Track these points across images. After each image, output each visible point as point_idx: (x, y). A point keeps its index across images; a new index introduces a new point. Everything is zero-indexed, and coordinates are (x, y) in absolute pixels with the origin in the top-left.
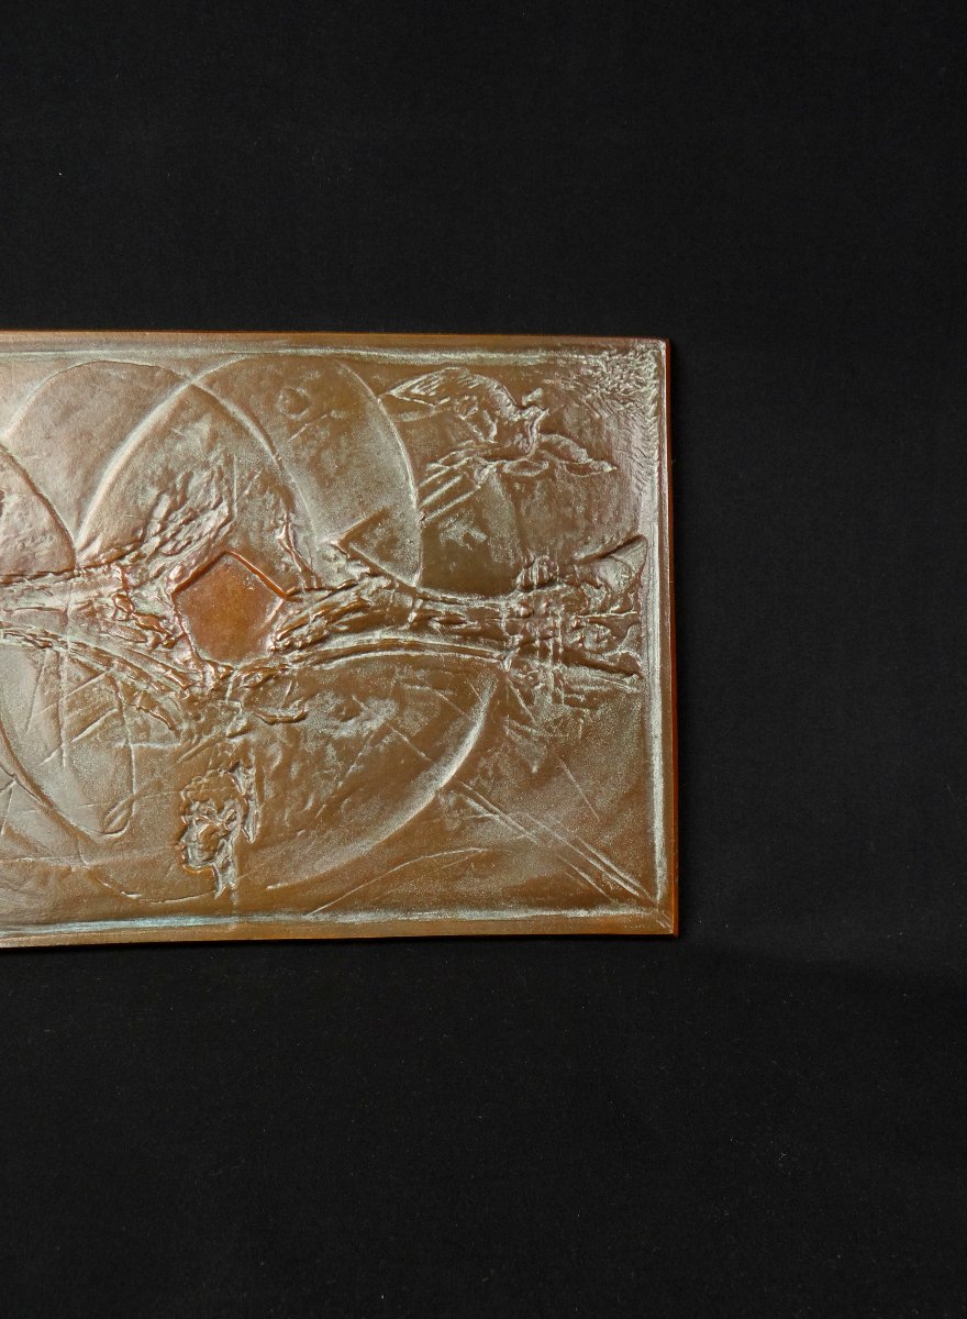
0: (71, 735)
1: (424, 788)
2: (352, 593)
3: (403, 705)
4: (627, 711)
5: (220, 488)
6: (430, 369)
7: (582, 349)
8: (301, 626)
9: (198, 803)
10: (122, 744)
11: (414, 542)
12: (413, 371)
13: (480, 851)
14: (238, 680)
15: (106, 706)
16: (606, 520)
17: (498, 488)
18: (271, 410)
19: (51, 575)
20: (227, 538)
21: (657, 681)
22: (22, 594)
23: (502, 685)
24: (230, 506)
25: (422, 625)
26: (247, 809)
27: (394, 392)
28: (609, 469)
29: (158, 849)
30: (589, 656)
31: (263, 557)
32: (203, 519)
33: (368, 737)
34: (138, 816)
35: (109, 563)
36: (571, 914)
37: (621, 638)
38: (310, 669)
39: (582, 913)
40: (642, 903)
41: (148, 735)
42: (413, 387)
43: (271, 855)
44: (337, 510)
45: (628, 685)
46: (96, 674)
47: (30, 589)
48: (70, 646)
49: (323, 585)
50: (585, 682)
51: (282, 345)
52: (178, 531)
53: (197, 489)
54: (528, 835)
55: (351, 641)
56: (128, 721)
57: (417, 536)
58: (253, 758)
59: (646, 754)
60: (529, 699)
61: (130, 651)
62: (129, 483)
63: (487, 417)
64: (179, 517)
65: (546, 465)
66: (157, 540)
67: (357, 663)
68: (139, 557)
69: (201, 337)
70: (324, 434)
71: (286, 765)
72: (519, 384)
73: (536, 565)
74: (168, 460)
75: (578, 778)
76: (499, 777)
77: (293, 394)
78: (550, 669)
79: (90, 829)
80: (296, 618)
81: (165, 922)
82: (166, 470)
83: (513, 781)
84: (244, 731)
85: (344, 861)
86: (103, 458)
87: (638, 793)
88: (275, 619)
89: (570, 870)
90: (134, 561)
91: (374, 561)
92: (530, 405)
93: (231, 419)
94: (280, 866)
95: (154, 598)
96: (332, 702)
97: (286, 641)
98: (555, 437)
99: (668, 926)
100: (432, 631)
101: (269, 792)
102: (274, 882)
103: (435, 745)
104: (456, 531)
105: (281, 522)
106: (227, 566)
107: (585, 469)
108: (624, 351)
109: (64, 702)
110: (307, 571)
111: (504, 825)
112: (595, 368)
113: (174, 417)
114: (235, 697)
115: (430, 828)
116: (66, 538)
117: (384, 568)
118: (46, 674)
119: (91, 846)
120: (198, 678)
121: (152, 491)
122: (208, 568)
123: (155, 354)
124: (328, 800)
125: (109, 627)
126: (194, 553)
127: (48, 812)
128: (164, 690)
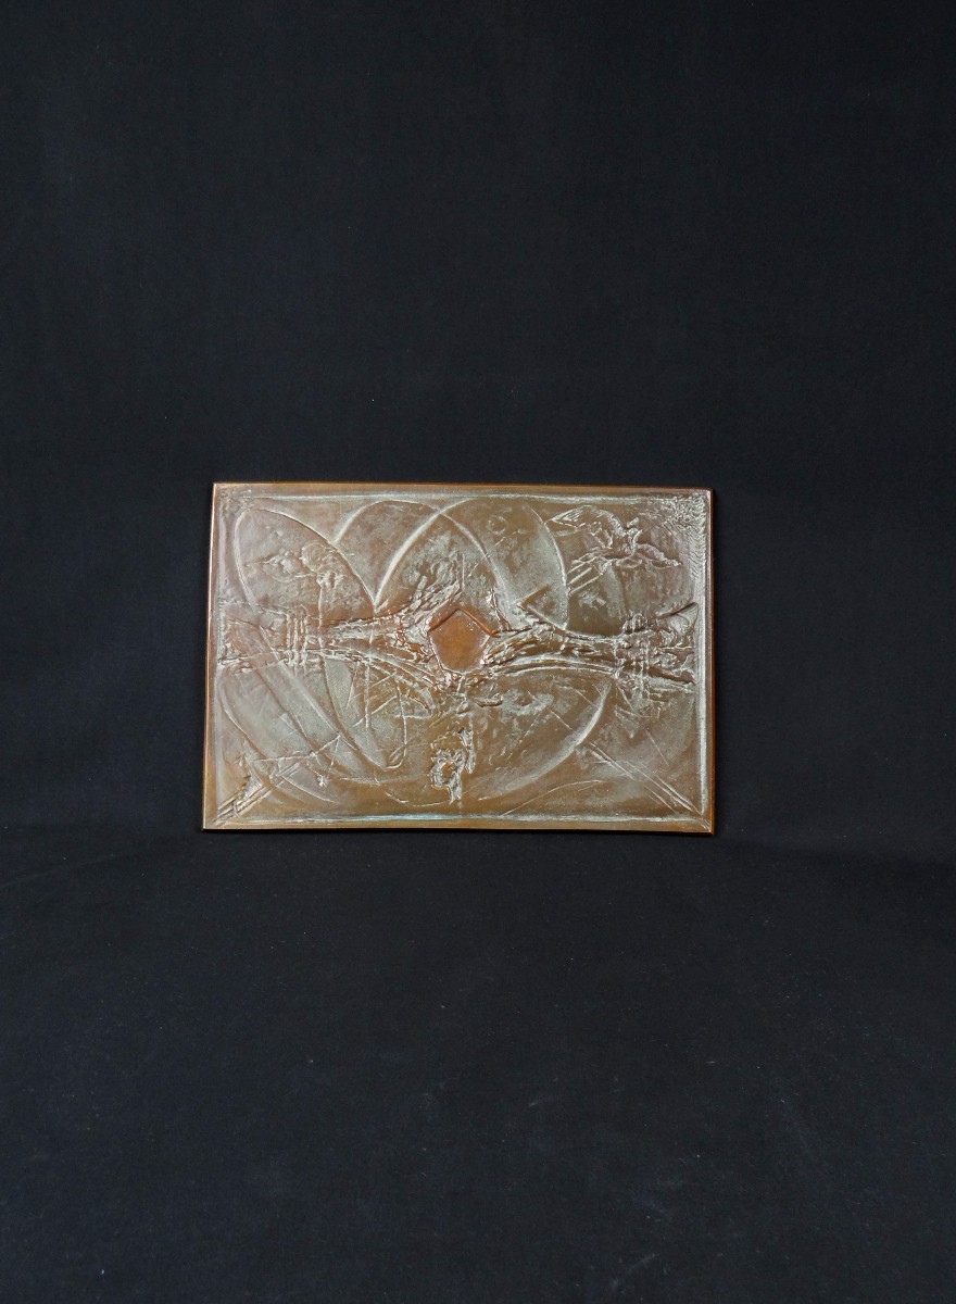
0: (370, 710)
1: (569, 745)
2: (528, 633)
3: (556, 699)
4: (686, 704)
5: (455, 573)
6: (575, 506)
7: (661, 495)
8: (500, 652)
9: (440, 750)
10: (398, 716)
11: (564, 605)
12: (565, 507)
13: (600, 782)
14: (464, 681)
15: (391, 694)
16: (675, 593)
17: (611, 572)
18: (484, 528)
19: (360, 620)
20: (458, 601)
21: (704, 686)
22: (344, 631)
23: (614, 687)
24: (460, 582)
25: (568, 652)
26: (468, 754)
27: (554, 519)
28: (677, 564)
29: (416, 775)
30: (664, 672)
31: (478, 613)
32: (445, 590)
33: (536, 715)
34: (407, 756)
35: (392, 614)
36: (651, 819)
37: (682, 661)
38: (504, 676)
39: (658, 819)
40: (693, 814)
41: (413, 711)
42: (564, 516)
43: (480, 781)
44: (520, 585)
45: (686, 688)
46: (385, 676)
47: (348, 628)
48: (370, 661)
49: (513, 628)
50: (661, 686)
51: (491, 493)
52: (431, 597)
53: (442, 573)
54: (628, 774)
55: (527, 661)
56: (402, 703)
57: (566, 602)
58: (471, 725)
59: (696, 728)
60: (629, 695)
61: (404, 665)
62: (404, 568)
63: (607, 534)
65: (640, 562)
66: (419, 602)
67: (531, 673)
68: (409, 611)
69: (446, 487)
70: (514, 542)
71: (490, 730)
72: (625, 515)
73: (634, 620)
74: (426, 556)
75: (657, 742)
76: (611, 740)
77: (495, 520)
78: (640, 679)
79: (379, 763)
80: (497, 647)
81: (421, 817)
82: (425, 562)
83: (619, 742)
84: (467, 710)
85: (523, 785)
86: (389, 555)
87: (692, 752)
88: (485, 647)
89: (652, 794)
90: (406, 613)
91: (541, 615)
92: (631, 527)
93: (461, 534)
94: (486, 787)
95: (419, 632)
96: (517, 695)
97: (491, 660)
98: (646, 546)
99: (708, 828)
100: (573, 655)
101: (480, 744)
102: (483, 796)
103: (575, 720)
104: (588, 599)
105: (489, 592)
106: (458, 617)
107: (663, 564)
108: (686, 496)
109: (367, 691)
110: (503, 621)
111: (614, 767)
112: (669, 507)
113: (430, 531)
114: (462, 691)
115: (571, 768)
116: (368, 600)
117: (547, 619)
118: (358, 675)
119: (380, 773)
120: (442, 680)
121: (417, 574)
122: (447, 619)
123: (420, 496)
124: (513, 751)
125: (392, 650)
126: (440, 609)
127: (358, 753)
128: (422, 686)
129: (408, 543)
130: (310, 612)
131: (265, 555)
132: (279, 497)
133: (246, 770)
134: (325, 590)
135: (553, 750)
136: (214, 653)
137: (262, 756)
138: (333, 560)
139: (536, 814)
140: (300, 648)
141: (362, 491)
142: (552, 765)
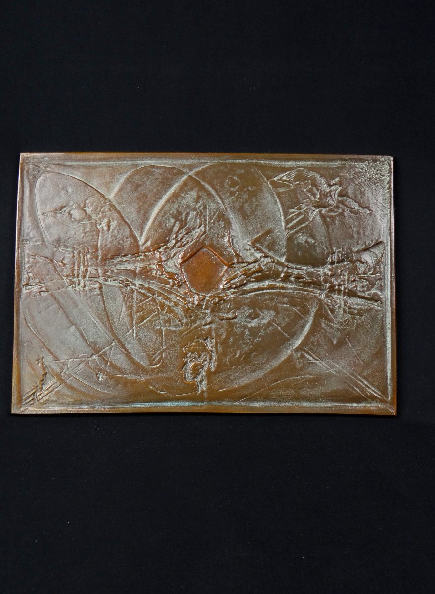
0: (137, 323)
1: (287, 349)
2: (256, 264)
3: (278, 313)
4: (376, 318)
5: (201, 219)
6: (291, 169)
7: (356, 160)
8: (235, 278)
9: (190, 353)
10: (159, 327)
11: (283, 243)
12: (284, 170)
13: (311, 377)
14: (208, 301)
15: (152, 311)
16: (367, 234)
17: (318, 218)
18: (223, 186)
19: (130, 255)
20: (204, 240)
21: (389, 304)
22: (117, 264)
23: (321, 305)
24: (205, 227)
25: (286, 279)
26: (211, 357)
27: (275, 179)
28: (368, 212)
29: (172, 372)
30: (359, 294)
31: (219, 249)
32: (193, 232)
33: (263, 326)
34: (165, 358)
35: (154, 251)
36: (350, 405)
37: (373, 285)
38: (239, 297)
39: (355, 405)
40: (382, 401)
41: (170, 324)
42: (283, 176)
43: (221, 376)
44: (250, 229)
45: (376, 306)
46: (148, 297)
47: (120, 261)
48: (137, 286)
49: (244, 261)
50: (357, 304)
51: (228, 159)
52: (183, 238)
53: (191, 219)
54: (332, 371)
55: (256, 285)
56: (161, 318)
57: (284, 241)
58: (213, 334)
59: (384, 336)
60: (332, 311)
61: (162, 288)
62: (163, 216)
63: (315, 190)
64: (184, 231)
65: (340, 211)
66: (174, 242)
67: (258, 295)
68: (167, 248)
69: (194, 155)
70: (245, 196)
71: (228, 338)
72: (329, 175)
73: (336, 254)
74: (179, 207)
75: (354, 346)
76: (319, 345)
77: (231, 179)
78: (340, 299)
79: (144, 363)
80: (232, 275)
81: (176, 404)
82: (178, 211)
83: (325, 347)
84: (209, 323)
85: (252, 379)
86: (152, 206)
87: (380, 353)
88: (223, 275)
89: (351, 386)
90: (164, 250)
91: (266, 251)
92: (334, 184)
93: (206, 190)
94: (225, 381)
95: (174, 264)
96: (248, 311)
97: (228, 285)
98: (344, 198)
99: (393, 411)
100: (291, 281)
101: (220, 350)
102: (222, 388)
103: (292, 330)
104: (301, 238)
105: (227, 234)
106: (203, 253)
107: (357, 213)
108: (375, 161)
109: (135, 309)
110: (237, 255)
111: (322, 366)
112: (362, 169)
113: (182, 189)
114: (206, 308)
115: (289, 367)
116: (136, 240)
117: (270, 254)
118: (128, 297)
119: (145, 371)
120: (191, 300)
121: (172, 220)
122: (195, 254)
123: (174, 162)
124: (245, 353)
125: (154, 278)
126: (190, 247)
127: (128, 356)
128: (176, 305)
129: (165, 198)
130: (92, 249)
131: (58, 207)
132: (69, 163)
133: (44, 368)
134: (103, 233)
135: (276, 353)
136: (20, 280)
137: (56, 358)
138: (110, 210)
139: (263, 401)
140: (84, 277)
141: (131, 159)
142: (275, 364)
